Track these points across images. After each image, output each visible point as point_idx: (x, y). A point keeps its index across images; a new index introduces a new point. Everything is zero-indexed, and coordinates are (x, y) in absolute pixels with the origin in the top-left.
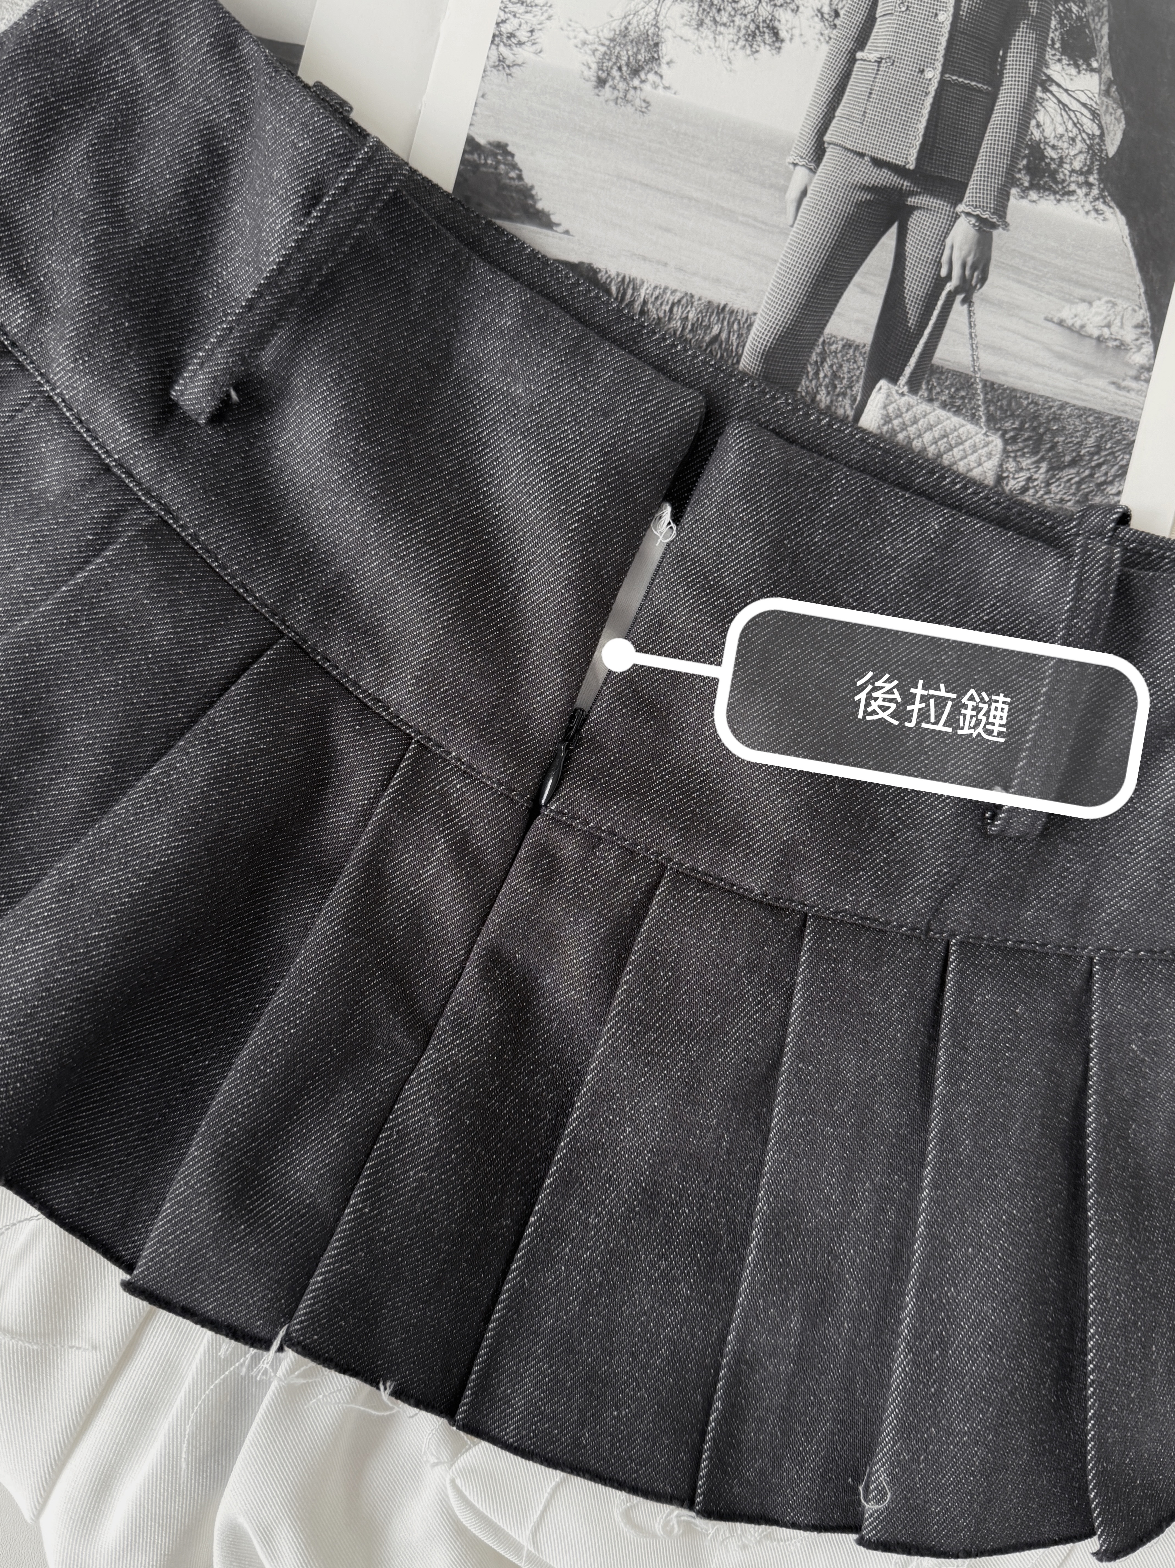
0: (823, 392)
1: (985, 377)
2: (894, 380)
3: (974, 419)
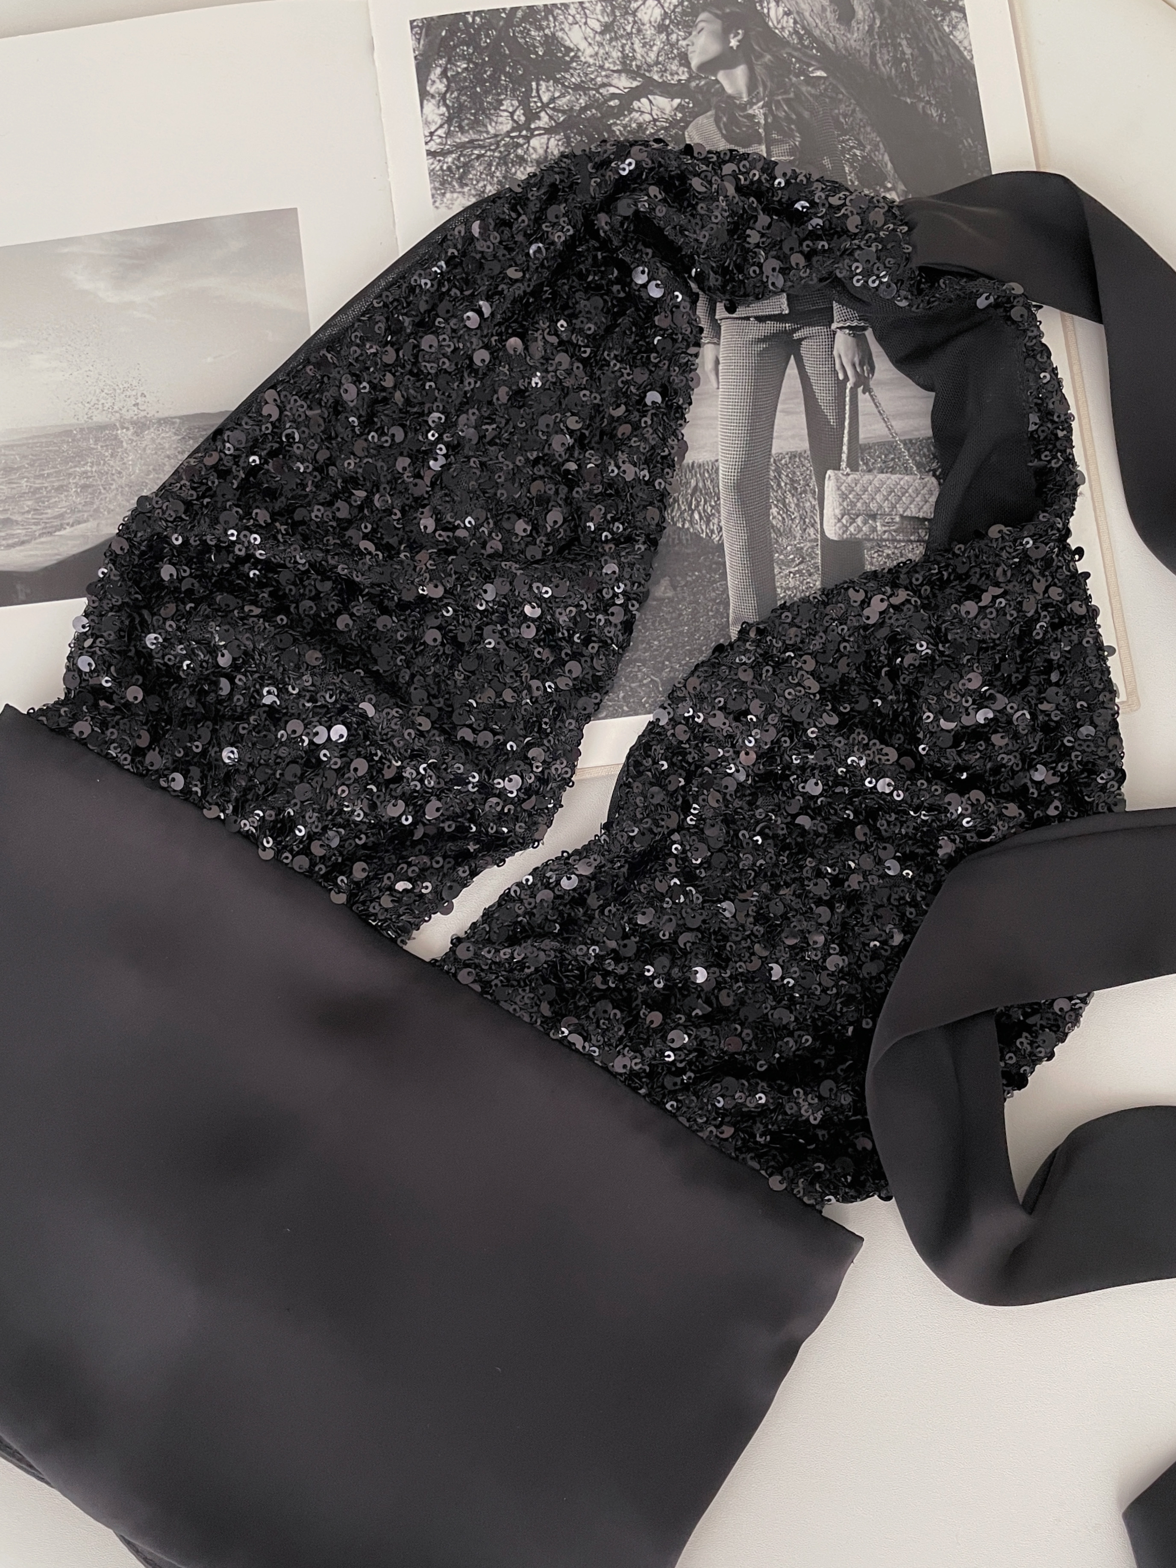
0: (789, 495)
1: (902, 438)
2: (837, 468)
3: (907, 471)
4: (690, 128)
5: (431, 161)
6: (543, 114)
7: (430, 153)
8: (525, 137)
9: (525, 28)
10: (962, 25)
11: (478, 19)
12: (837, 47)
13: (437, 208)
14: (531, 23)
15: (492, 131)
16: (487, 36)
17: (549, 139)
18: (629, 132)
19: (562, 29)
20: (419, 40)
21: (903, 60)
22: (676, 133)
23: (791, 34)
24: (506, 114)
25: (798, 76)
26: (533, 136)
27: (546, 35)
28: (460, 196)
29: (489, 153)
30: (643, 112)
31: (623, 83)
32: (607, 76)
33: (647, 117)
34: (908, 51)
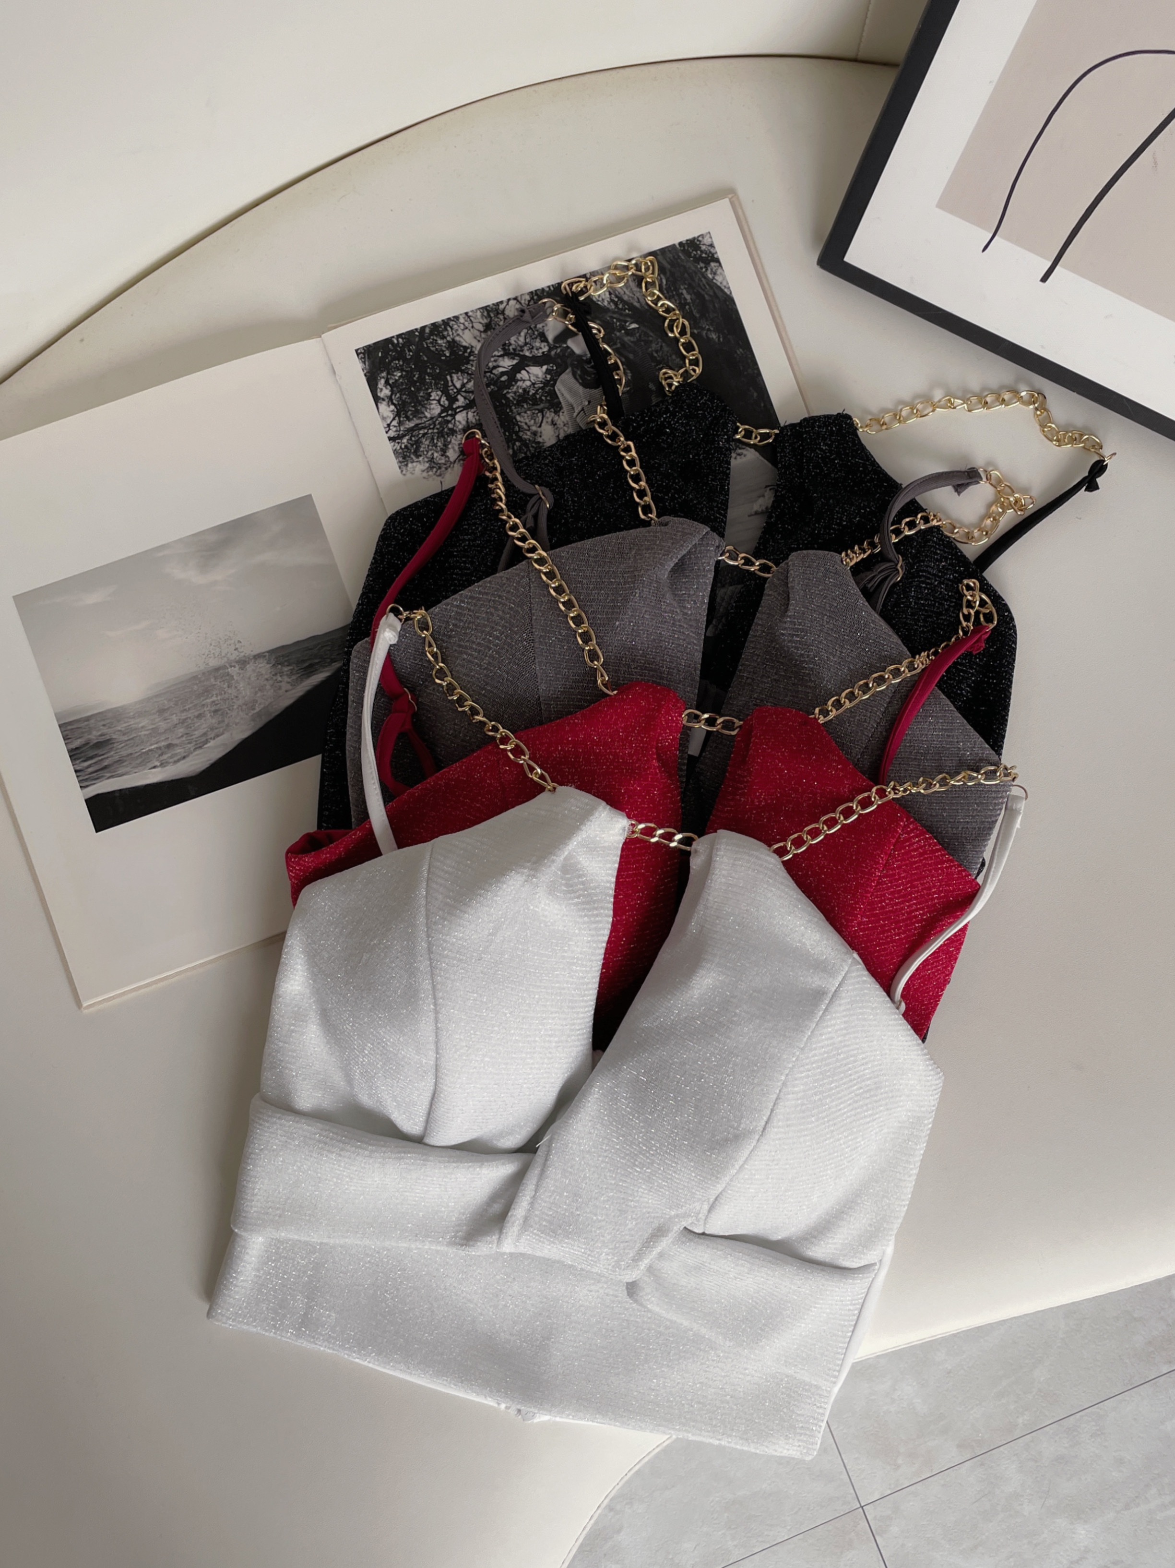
4: (558, 383)
5: (393, 444)
6: (459, 397)
7: (390, 439)
8: (451, 415)
9: (433, 339)
10: (719, 271)
11: (400, 340)
12: (641, 305)
13: (404, 475)
14: (436, 335)
15: (428, 415)
16: (410, 350)
17: (467, 413)
18: (519, 396)
19: (458, 335)
20: (364, 363)
21: (686, 304)
22: (549, 390)
23: (609, 303)
24: (435, 402)
25: (620, 331)
26: (456, 413)
27: (448, 342)
28: (418, 464)
29: (430, 431)
30: (524, 381)
31: (507, 363)
32: (495, 361)
33: (528, 383)
34: (688, 297)
